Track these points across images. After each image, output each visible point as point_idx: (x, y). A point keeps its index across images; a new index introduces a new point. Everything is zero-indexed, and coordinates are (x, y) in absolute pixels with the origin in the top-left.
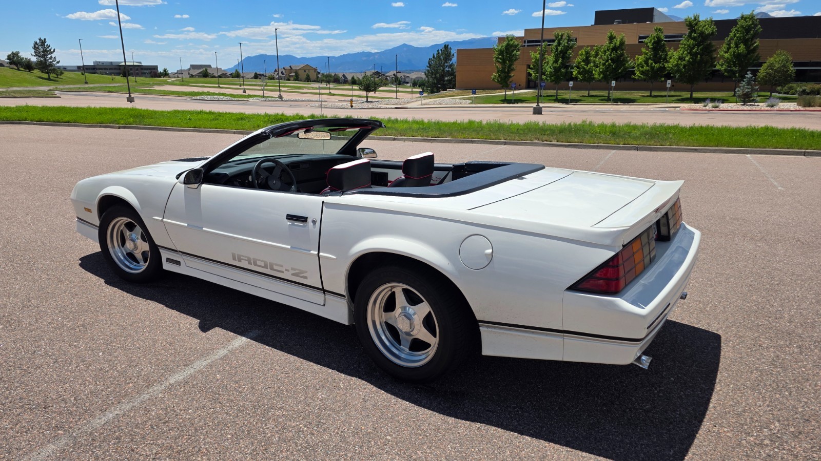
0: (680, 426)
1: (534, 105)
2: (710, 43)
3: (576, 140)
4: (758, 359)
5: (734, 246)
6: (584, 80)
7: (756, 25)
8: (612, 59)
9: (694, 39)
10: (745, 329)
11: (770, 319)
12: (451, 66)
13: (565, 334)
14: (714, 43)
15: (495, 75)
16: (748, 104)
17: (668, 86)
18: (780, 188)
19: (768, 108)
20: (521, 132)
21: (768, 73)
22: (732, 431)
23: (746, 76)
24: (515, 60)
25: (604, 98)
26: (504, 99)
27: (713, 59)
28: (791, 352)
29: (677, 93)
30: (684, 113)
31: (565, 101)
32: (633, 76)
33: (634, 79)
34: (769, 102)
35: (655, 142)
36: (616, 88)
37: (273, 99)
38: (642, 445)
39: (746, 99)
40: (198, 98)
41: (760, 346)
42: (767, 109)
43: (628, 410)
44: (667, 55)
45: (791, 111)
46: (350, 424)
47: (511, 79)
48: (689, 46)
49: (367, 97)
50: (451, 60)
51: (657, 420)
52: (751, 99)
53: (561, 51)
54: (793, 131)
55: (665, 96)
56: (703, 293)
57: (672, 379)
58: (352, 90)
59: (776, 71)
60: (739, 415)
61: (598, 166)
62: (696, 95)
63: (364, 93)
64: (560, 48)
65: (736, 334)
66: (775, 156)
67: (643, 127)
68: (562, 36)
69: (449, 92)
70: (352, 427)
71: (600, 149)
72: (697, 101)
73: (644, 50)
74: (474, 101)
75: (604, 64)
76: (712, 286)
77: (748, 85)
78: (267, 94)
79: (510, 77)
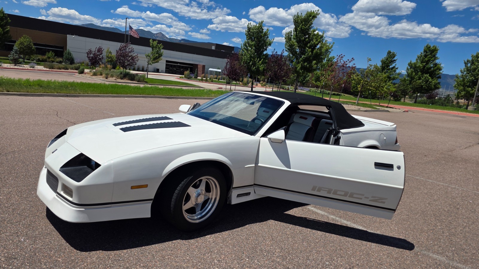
7: (6, 18)
16: (18, 65)
19: (31, 68)
21: (21, 48)
34: (32, 64)
39: (16, 62)
52: (19, 62)
59: (25, 47)
77: (16, 54)
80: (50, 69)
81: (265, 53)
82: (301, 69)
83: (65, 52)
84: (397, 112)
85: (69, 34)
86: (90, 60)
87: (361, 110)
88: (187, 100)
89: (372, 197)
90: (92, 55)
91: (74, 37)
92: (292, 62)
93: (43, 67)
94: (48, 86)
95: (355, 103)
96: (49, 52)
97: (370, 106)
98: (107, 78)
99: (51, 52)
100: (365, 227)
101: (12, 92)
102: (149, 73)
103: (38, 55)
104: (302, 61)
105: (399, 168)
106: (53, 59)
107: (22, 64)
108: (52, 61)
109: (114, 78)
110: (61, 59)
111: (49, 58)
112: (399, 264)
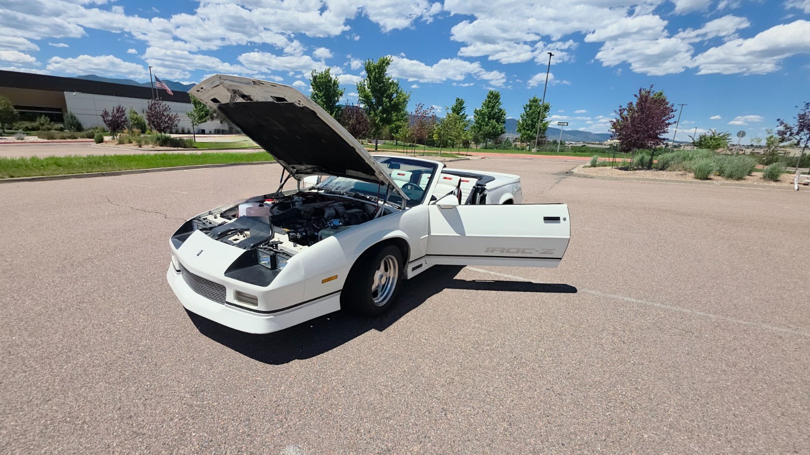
34: (18, 135)
42: (17, 141)
80: (49, 139)
81: (337, 104)
82: (381, 121)
83: (66, 114)
84: (476, 160)
85: (67, 91)
86: (109, 125)
87: (446, 160)
88: (261, 165)
89: (543, 250)
90: (110, 118)
91: (74, 94)
92: (369, 114)
93: (37, 137)
94: (70, 164)
95: (438, 153)
96: (41, 117)
97: (452, 156)
98: (140, 146)
99: (43, 116)
100: (525, 277)
101: (19, 177)
102: (196, 135)
103: (23, 122)
104: (380, 112)
105: (565, 219)
106: (48, 126)
107: (3, 136)
108: (47, 128)
109: (151, 146)
110: (61, 125)
111: (42, 125)
112: (572, 305)
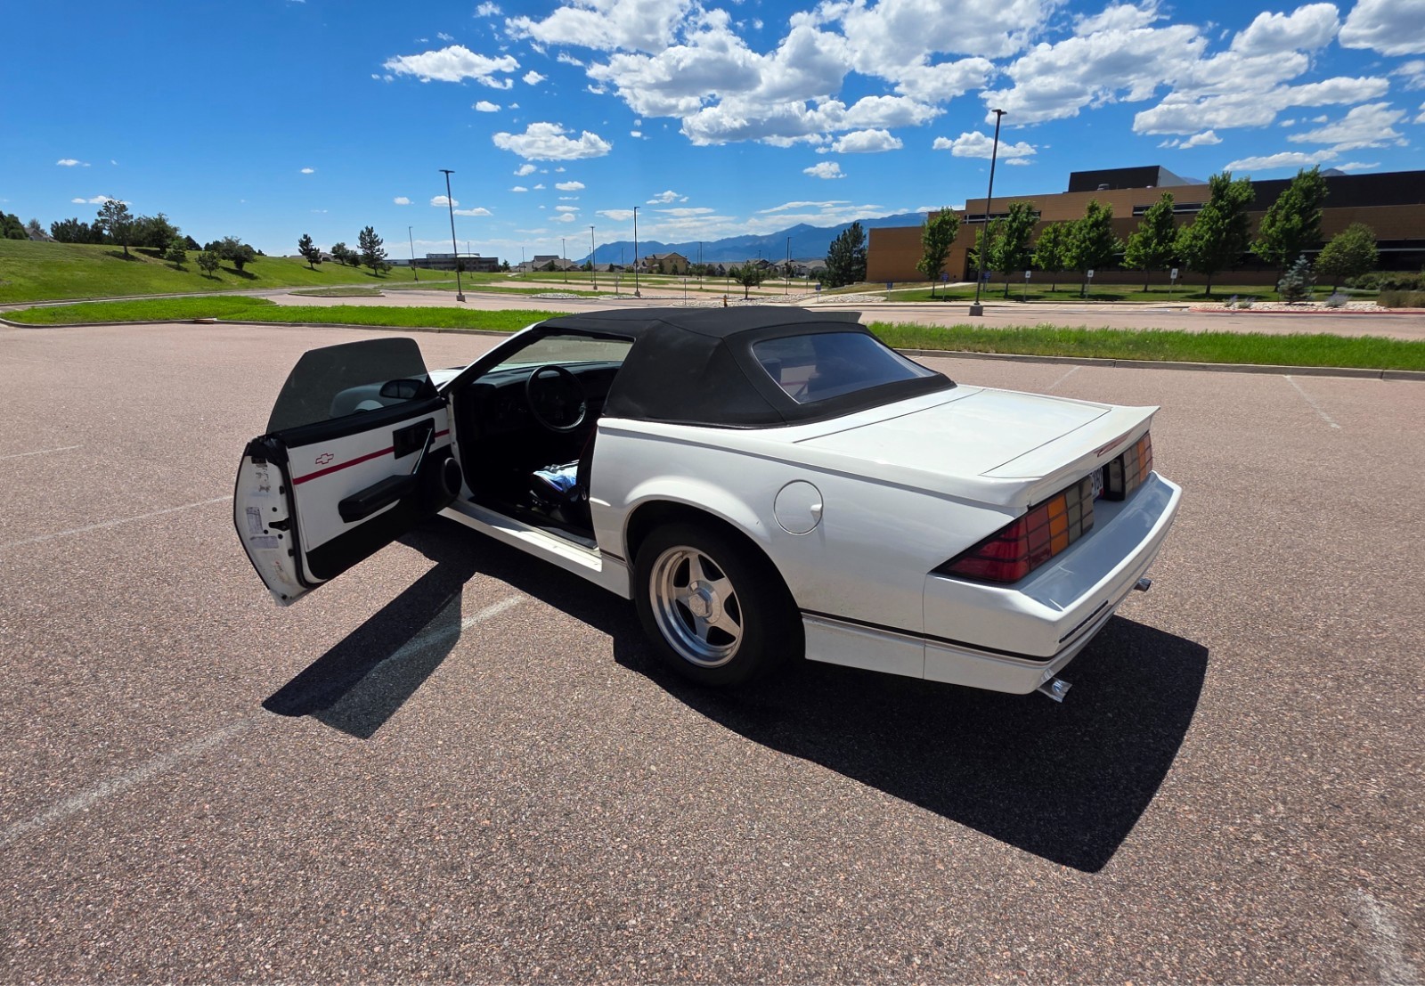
0: (1108, 793)
1: (972, 304)
2: (1243, 215)
3: (1024, 351)
4: (1261, 693)
5: (1244, 510)
6: (1048, 269)
7: (1320, 187)
8: (1090, 239)
9: (1220, 209)
10: (1245, 642)
11: (1291, 629)
12: (860, 251)
13: (927, 640)
14: (1249, 214)
15: (923, 262)
16: (1297, 303)
17: (1173, 277)
18: (1333, 425)
19: (1329, 309)
20: (946, 338)
21: (1333, 258)
22: (1198, 811)
23: (1298, 261)
24: (950, 242)
25: (1075, 294)
26: (931, 294)
27: (1246, 238)
28: (1322, 686)
29: (1187, 288)
30: (1194, 315)
31: (1019, 298)
32: (1121, 264)
33: (1123, 268)
35: (1143, 354)
36: (1094, 281)
37: (628, 297)
38: (1040, 819)
39: (1294, 295)
40: (539, 296)
41: (1267, 672)
42: (1326, 310)
43: (1027, 760)
44: (1175, 233)
45: (1366, 313)
46: (604, 743)
47: (942, 269)
48: (1211, 218)
49: (747, 293)
50: (861, 243)
51: (1073, 781)
52: (1302, 296)
53: (1017, 229)
54: (1365, 341)
55: (1167, 292)
56: (1183, 581)
57: (1110, 715)
58: (728, 284)
60: (1215, 785)
61: (1051, 387)
62: (1215, 290)
63: (743, 288)
64: (1015, 225)
65: (1228, 649)
66: (1331, 378)
67: (1125, 333)
68: (1020, 207)
69: (856, 286)
70: (606, 747)
71: (1057, 363)
72: (1218, 298)
73: (1141, 225)
74: (891, 297)
75: (1078, 247)
76: (1198, 570)
77: (1298, 275)
78: (621, 290)
79: (943, 265)
107: (1310, 300)
